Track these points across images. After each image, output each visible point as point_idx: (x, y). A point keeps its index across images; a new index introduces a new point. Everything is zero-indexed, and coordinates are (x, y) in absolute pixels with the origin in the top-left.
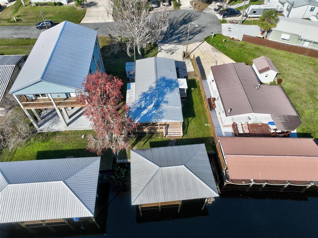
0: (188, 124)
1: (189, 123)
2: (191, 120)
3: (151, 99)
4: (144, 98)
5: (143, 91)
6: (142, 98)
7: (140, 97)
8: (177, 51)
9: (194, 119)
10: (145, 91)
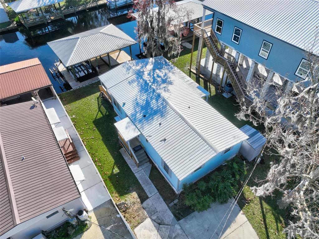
0: (99, 108)
1: (99, 110)
2: (97, 115)
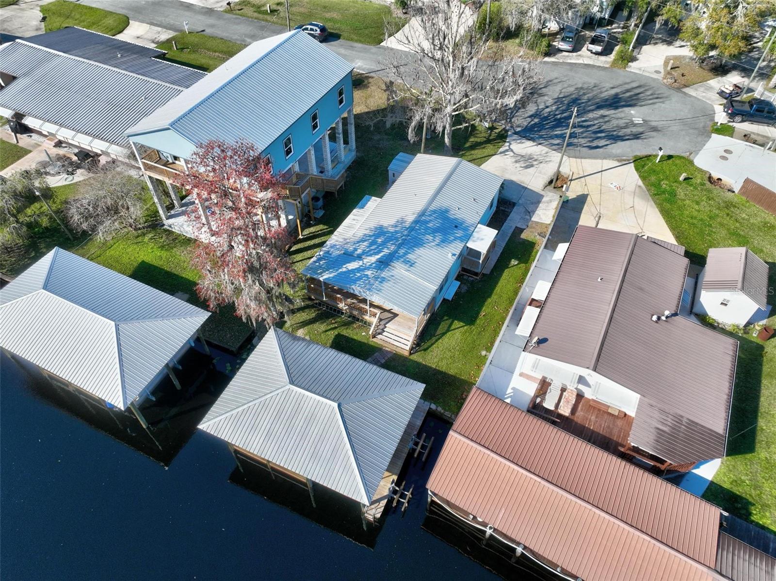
0: (444, 334)
2: (458, 328)
3: (384, 244)
4: (372, 238)
5: (381, 223)
6: (370, 236)
7: (367, 232)
8: (541, 165)
9: (465, 327)
10: (385, 224)
